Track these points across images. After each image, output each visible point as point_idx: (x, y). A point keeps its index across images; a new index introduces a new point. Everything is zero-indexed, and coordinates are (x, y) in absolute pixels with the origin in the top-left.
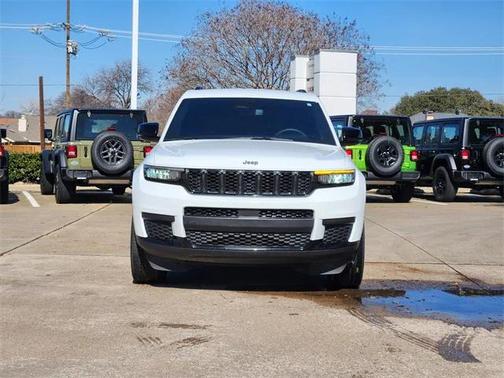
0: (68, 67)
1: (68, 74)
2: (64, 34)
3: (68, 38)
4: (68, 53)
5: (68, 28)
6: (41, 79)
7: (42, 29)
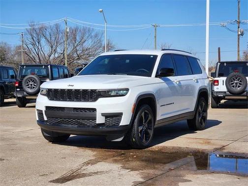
0: (239, 42)
1: (239, 45)
2: (237, 25)
3: (239, 28)
4: (239, 35)
5: (239, 23)
6: (219, 49)
7: (225, 24)
